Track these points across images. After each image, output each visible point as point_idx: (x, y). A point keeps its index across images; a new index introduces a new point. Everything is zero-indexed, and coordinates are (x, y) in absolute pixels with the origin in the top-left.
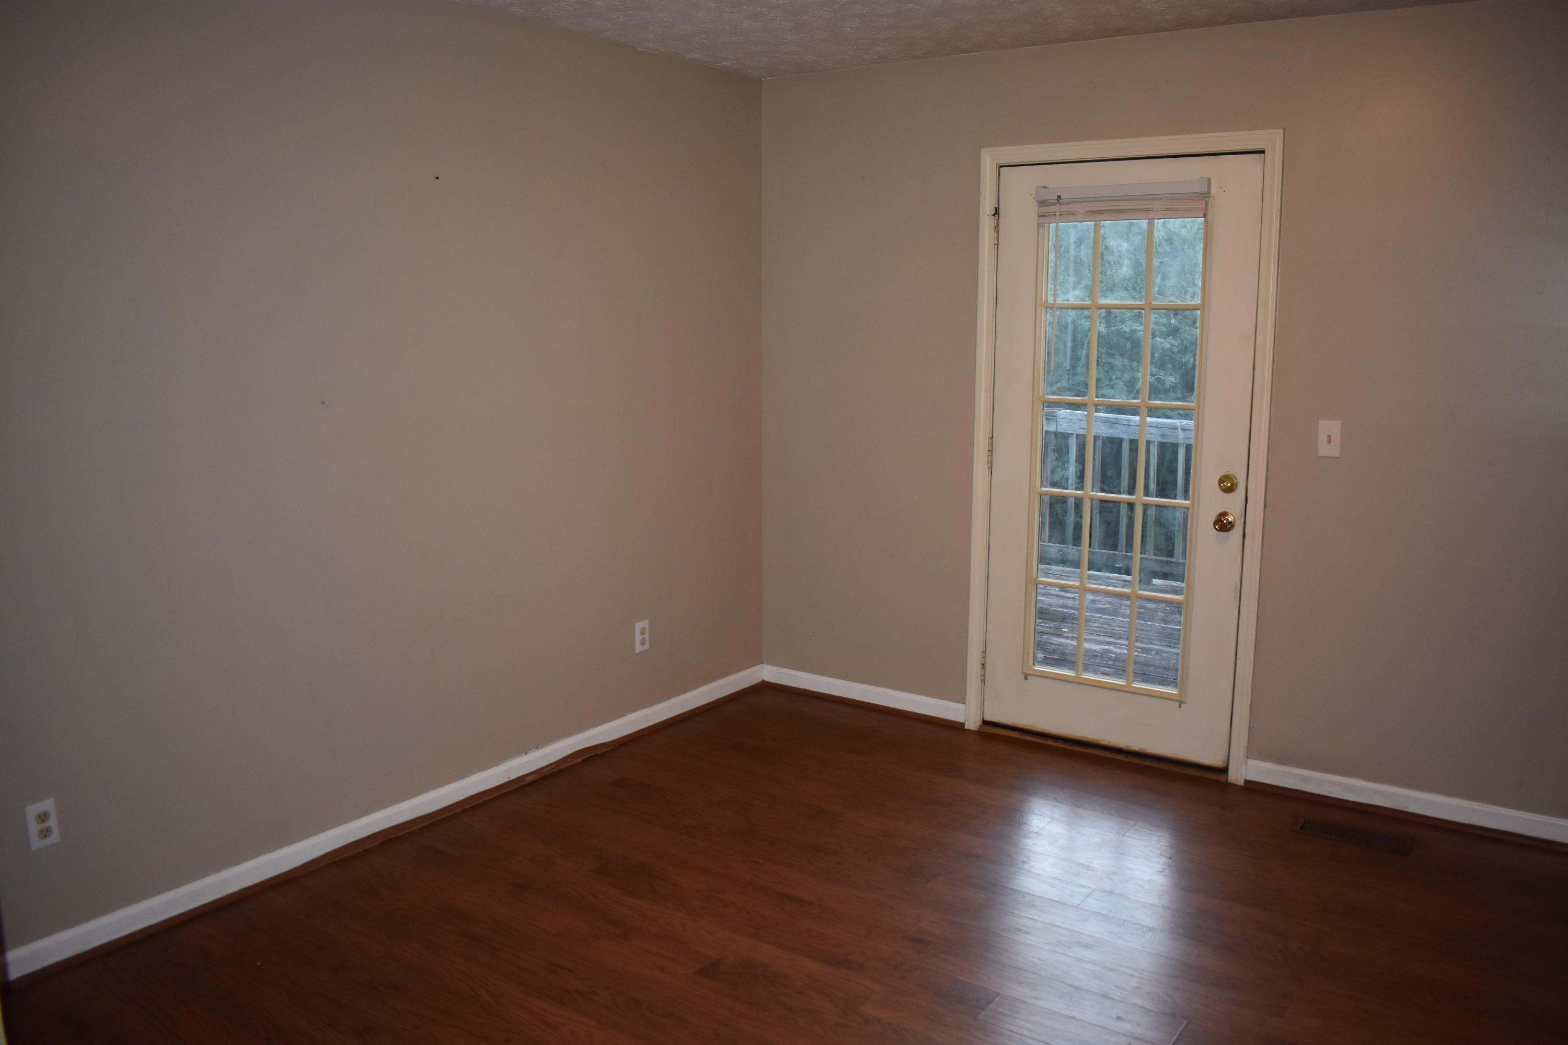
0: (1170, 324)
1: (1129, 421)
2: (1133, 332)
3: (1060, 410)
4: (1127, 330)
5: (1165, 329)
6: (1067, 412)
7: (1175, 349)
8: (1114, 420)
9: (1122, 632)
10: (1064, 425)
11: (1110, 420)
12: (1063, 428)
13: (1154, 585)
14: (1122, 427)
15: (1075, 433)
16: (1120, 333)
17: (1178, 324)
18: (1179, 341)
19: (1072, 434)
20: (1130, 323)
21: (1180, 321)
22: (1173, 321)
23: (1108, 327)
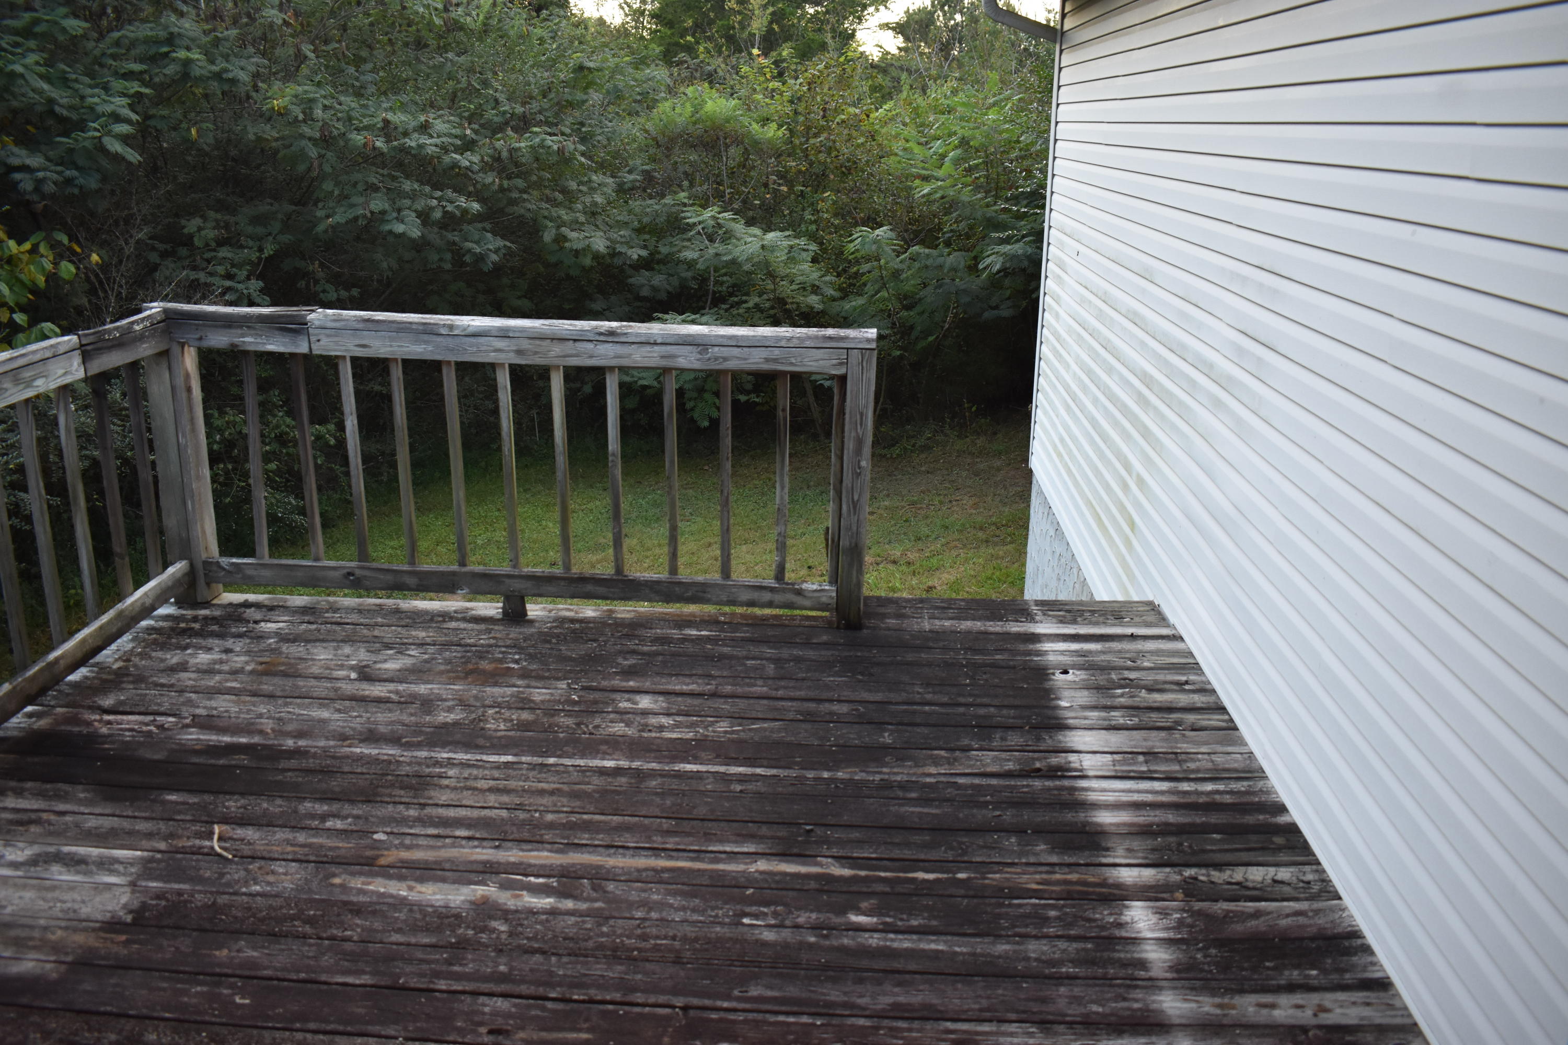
0: (466, 135)
1: (451, 327)
2: (421, 147)
3: (313, 311)
4: (413, 144)
5: (459, 143)
6: (326, 316)
7: (476, 168)
8: (421, 328)
9: (504, 813)
10: (324, 341)
11: (414, 327)
12: (325, 346)
13: (531, 622)
14: (439, 339)
15: (348, 355)
16: (404, 150)
17: (474, 136)
18: (479, 157)
19: (344, 357)
20: (416, 135)
21: (476, 132)
22: (468, 132)
23: (388, 141)
